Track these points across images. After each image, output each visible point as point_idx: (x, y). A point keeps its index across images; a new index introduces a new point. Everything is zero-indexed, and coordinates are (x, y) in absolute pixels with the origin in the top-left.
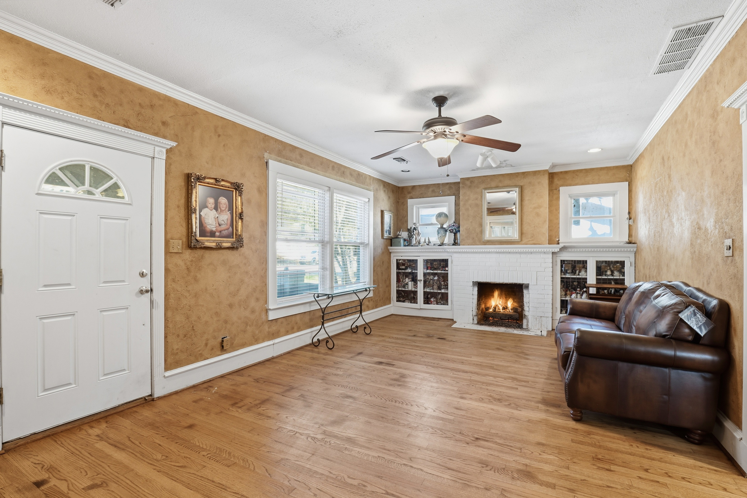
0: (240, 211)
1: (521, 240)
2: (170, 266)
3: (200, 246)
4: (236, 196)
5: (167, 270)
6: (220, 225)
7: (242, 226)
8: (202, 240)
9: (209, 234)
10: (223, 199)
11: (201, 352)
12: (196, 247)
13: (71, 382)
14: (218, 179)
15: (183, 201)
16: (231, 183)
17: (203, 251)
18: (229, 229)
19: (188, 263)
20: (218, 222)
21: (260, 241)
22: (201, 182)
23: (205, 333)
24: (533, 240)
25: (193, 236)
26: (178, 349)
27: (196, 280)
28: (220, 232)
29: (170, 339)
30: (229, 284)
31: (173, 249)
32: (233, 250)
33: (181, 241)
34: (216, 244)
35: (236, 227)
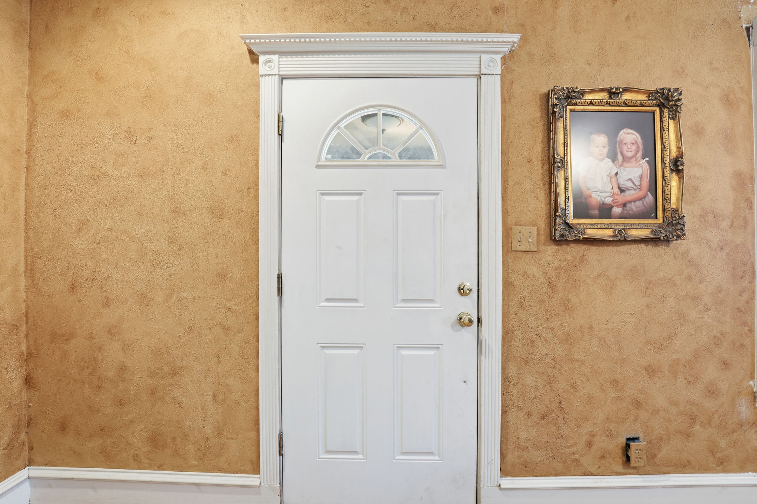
0: (674, 154)
2: (513, 277)
3: (575, 236)
4: (661, 122)
5: (507, 285)
6: (622, 191)
7: (681, 188)
8: (581, 224)
9: (596, 212)
10: (628, 133)
11: (576, 457)
12: (566, 240)
13: (358, 451)
14: (614, 90)
15: (538, 149)
16: (650, 94)
17: (581, 248)
18: (644, 198)
19: (552, 273)
20: (618, 184)
21: (733, 222)
22: (576, 104)
23: (586, 419)
25: (560, 216)
26: (527, 440)
27: (567, 306)
28: (624, 205)
29: (512, 416)
30: (648, 322)
31: (519, 243)
32: (657, 245)
33: (536, 227)
34: (614, 232)
35: (663, 192)
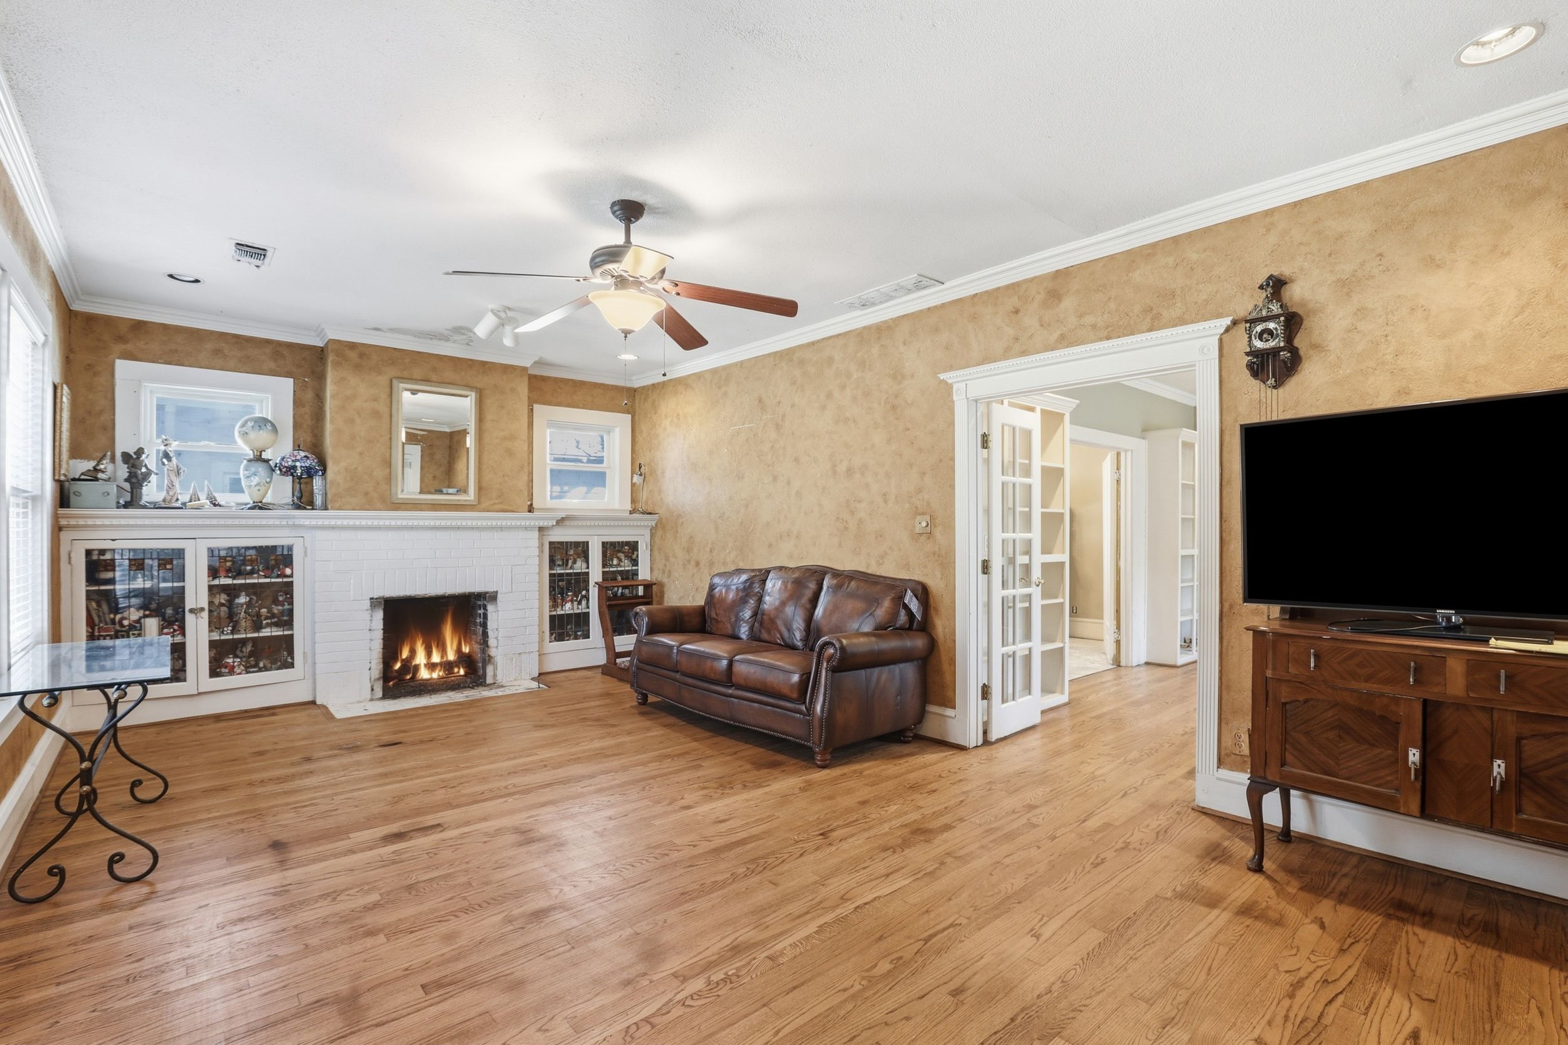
1: (479, 502)
24: (501, 503)
